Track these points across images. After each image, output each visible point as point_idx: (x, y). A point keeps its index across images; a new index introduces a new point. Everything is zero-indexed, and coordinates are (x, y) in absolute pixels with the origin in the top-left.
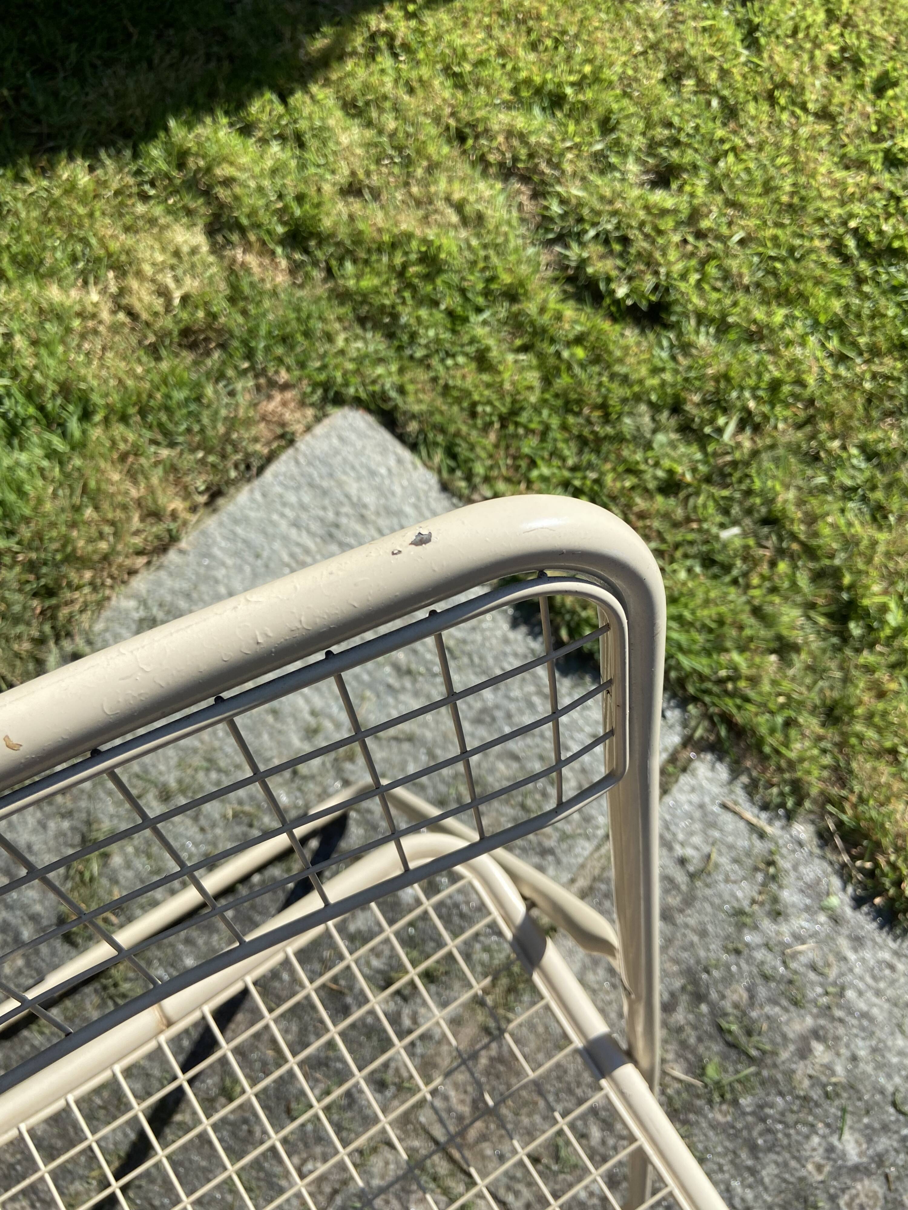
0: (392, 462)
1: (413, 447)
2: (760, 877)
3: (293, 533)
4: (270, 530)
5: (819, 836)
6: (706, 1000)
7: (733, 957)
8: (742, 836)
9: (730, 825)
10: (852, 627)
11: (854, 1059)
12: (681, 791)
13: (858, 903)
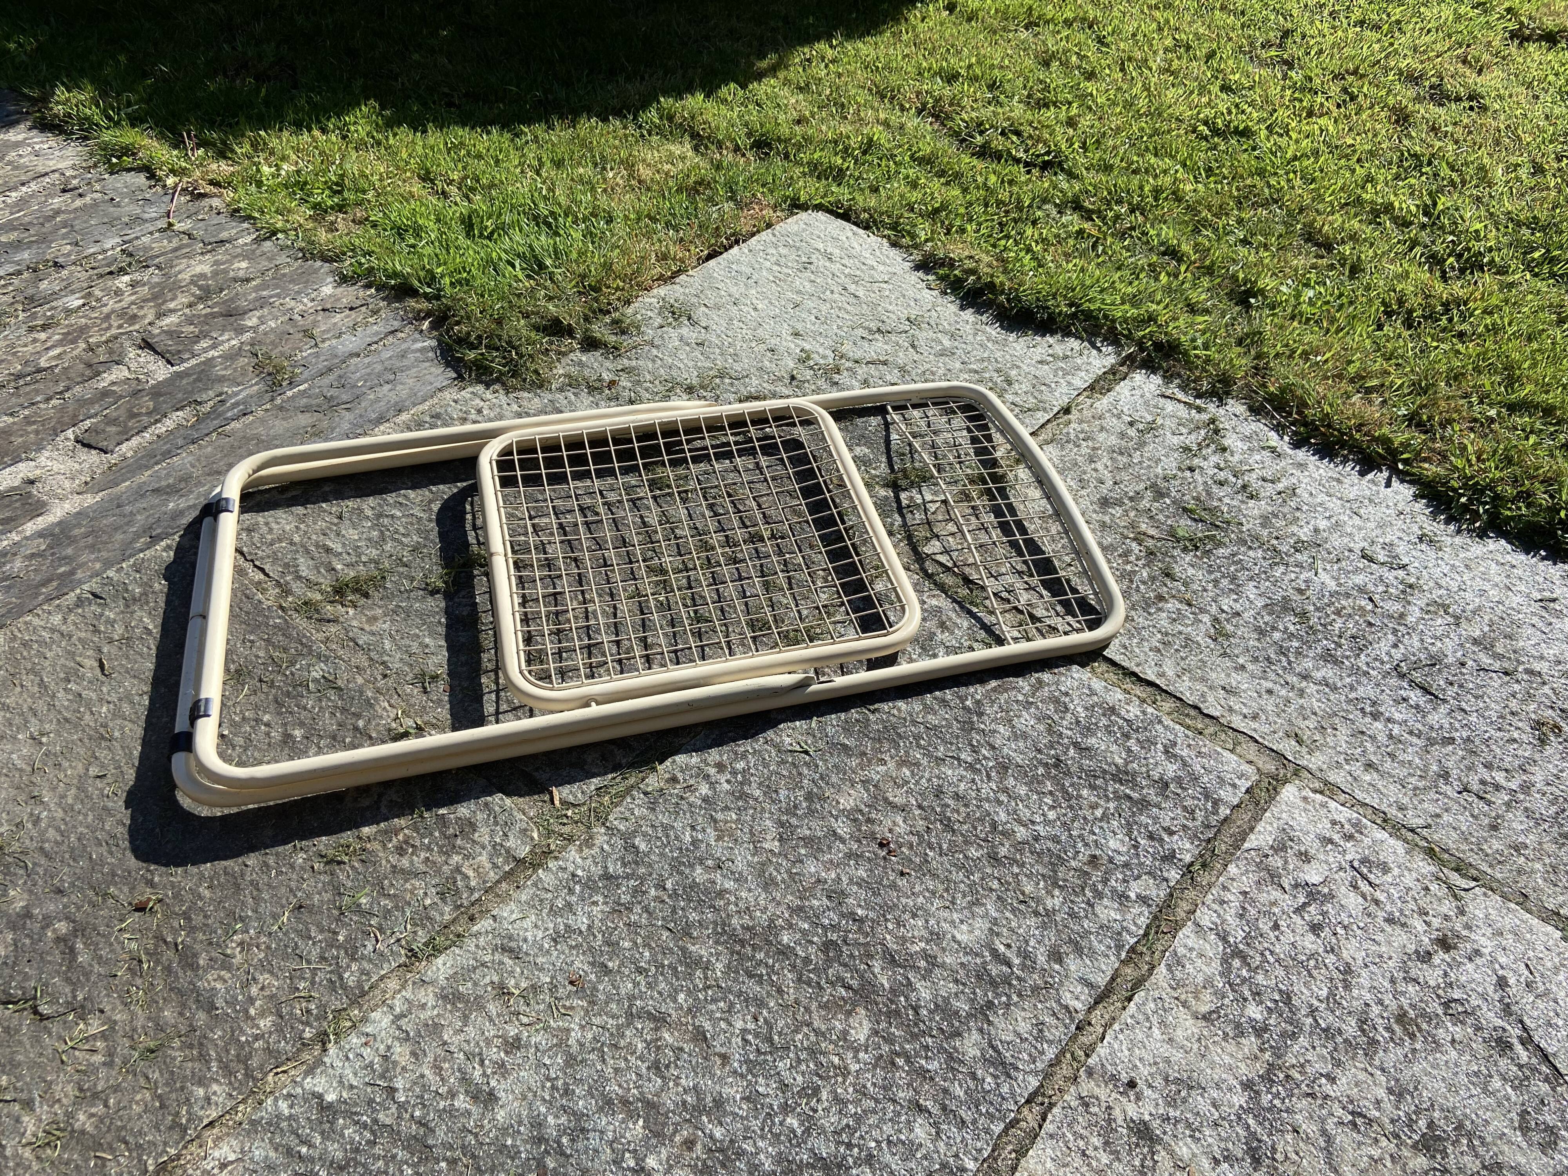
0: (850, 234)
1: (867, 228)
2: (1203, 432)
3: (776, 268)
4: (757, 266)
5: (1251, 409)
6: (1168, 496)
7: (1188, 474)
8: (1183, 412)
9: (1170, 406)
10: (1252, 301)
11: (1316, 530)
12: (1123, 389)
13: (1297, 445)
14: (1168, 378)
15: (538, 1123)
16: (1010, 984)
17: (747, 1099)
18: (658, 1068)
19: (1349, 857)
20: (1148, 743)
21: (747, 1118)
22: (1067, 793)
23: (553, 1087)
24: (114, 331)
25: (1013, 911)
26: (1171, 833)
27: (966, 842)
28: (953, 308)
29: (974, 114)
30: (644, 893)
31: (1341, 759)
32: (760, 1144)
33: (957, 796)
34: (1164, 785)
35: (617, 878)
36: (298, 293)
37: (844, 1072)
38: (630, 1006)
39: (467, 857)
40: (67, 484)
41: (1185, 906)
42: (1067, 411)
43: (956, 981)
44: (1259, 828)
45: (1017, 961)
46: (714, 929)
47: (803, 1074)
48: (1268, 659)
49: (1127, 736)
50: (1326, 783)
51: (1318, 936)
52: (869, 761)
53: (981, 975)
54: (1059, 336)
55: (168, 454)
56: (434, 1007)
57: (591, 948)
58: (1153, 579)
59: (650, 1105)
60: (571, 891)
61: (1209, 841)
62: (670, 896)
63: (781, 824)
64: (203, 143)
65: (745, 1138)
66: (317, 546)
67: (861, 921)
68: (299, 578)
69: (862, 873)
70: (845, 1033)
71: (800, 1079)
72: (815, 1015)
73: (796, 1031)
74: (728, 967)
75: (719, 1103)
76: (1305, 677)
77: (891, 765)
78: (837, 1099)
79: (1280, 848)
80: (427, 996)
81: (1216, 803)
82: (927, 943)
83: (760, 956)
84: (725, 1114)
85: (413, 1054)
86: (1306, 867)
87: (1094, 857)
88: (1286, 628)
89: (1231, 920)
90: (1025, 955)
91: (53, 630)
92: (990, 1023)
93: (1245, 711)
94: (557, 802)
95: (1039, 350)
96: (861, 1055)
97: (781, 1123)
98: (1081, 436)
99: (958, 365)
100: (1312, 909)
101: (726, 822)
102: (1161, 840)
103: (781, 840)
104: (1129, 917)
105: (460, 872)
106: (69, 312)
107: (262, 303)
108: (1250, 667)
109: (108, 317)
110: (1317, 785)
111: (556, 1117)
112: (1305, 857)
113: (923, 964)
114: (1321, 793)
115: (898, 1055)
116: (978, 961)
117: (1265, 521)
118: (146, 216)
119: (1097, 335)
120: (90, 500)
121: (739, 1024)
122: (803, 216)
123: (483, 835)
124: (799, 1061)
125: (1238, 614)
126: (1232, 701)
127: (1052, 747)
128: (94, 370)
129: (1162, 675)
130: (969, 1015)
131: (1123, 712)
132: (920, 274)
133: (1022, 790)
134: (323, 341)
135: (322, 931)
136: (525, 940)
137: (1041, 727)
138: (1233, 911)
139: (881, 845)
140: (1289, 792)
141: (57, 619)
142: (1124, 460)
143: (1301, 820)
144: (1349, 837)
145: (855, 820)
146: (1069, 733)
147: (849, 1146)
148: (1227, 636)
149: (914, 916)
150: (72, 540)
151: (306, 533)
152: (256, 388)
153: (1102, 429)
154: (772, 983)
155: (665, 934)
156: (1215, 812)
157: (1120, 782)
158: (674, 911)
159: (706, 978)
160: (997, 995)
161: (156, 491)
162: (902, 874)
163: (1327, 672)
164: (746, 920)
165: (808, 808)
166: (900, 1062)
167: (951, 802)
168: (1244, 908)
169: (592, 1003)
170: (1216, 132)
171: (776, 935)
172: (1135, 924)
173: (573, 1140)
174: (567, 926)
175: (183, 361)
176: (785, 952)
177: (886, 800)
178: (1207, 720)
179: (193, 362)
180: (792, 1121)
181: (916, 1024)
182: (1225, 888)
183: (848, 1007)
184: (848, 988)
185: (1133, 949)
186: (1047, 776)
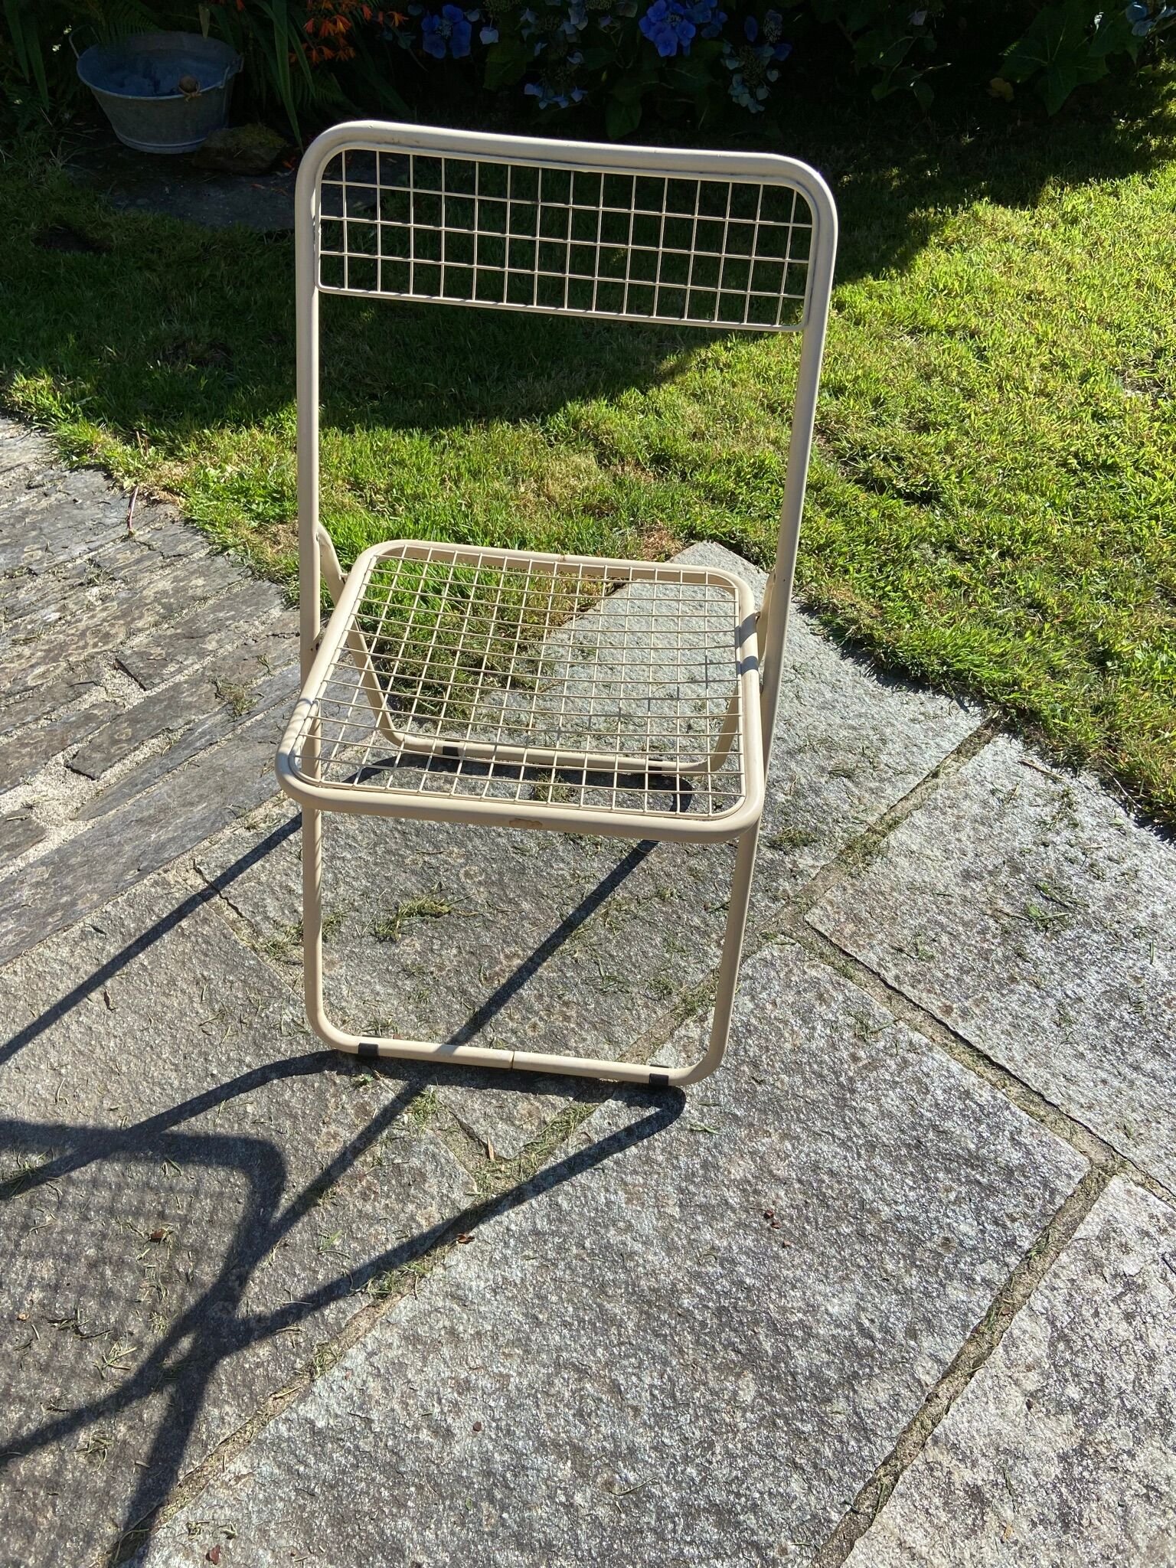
0: (741, 569)
1: (756, 563)
2: (1057, 804)
5: (1102, 782)
6: (1023, 871)
7: (1042, 849)
8: (1040, 782)
9: (1028, 774)
10: (1109, 664)
11: (1154, 915)
12: (987, 752)
13: (1141, 824)
14: (1028, 743)
15: (487, 1460)
16: (873, 1357)
17: (655, 1448)
18: (582, 1416)
19: (1161, 1250)
20: (997, 1128)
21: (654, 1466)
22: (925, 1174)
23: (498, 1428)
24: (90, 650)
25: (877, 1287)
26: (1014, 1220)
27: (838, 1218)
28: (835, 656)
29: (859, 436)
30: (568, 1250)
31: (1162, 1152)
32: (666, 1489)
33: (831, 1173)
34: (1008, 1172)
35: (544, 1234)
36: (251, 615)
37: (733, 1429)
38: (558, 1357)
39: (419, 1206)
40: (61, 810)
41: (1021, 1289)
42: (935, 775)
43: (828, 1352)
44: (1088, 1218)
45: (878, 1336)
46: (626, 1289)
47: (700, 1429)
48: (1104, 1048)
49: (979, 1121)
50: (1148, 1176)
51: (1130, 1324)
52: (756, 1132)
53: (850, 1347)
54: (930, 693)
55: (147, 783)
56: (399, 1347)
57: (524, 1302)
58: (1007, 958)
59: (577, 1450)
60: (506, 1245)
61: (1045, 1229)
62: (588, 1255)
63: (681, 1190)
64: (154, 441)
65: (654, 1484)
66: (281, 886)
67: (749, 1289)
68: (267, 918)
69: (749, 1243)
70: (735, 1393)
71: (698, 1433)
72: (710, 1376)
73: (695, 1389)
74: (637, 1325)
75: (632, 1450)
76: (1136, 1068)
77: (775, 1138)
78: (729, 1454)
79: (1104, 1239)
80: (392, 1336)
81: (1053, 1192)
82: (805, 1313)
83: (664, 1317)
84: (637, 1461)
85: (384, 1389)
86: (1125, 1258)
87: (947, 1239)
88: (1122, 1017)
89: (1060, 1307)
90: (885, 1330)
91: (62, 963)
92: (855, 1392)
93: (1082, 1101)
94: (492, 1156)
95: (912, 707)
96: (748, 1414)
97: (683, 1472)
98: (948, 803)
99: (838, 721)
100: (1127, 1298)
101: (635, 1186)
102: (1004, 1227)
103: (681, 1206)
104: (974, 1299)
105: (414, 1220)
106: (48, 625)
107: (220, 626)
108: (1089, 1056)
109: (83, 634)
110: (1139, 1178)
111: (501, 1454)
112: (1125, 1249)
113: (799, 1333)
114: (1143, 1185)
115: (779, 1416)
116: (847, 1333)
117: (1110, 903)
118: (108, 521)
119: (965, 694)
120: (83, 827)
121: (648, 1380)
122: (699, 546)
123: (432, 1185)
124: (697, 1417)
125: (1080, 1000)
126: (1072, 1090)
127: (914, 1129)
128: (76, 690)
129: (1011, 1059)
130: (839, 1384)
131: (977, 1098)
132: (805, 617)
133: (887, 1170)
134: (275, 668)
135: (304, 1269)
136: (470, 1290)
137: (905, 1108)
138: (1061, 1298)
139: (766, 1217)
140: (1115, 1184)
141: (65, 952)
142: (985, 830)
143: (1125, 1213)
144: (1163, 1231)
145: (744, 1190)
146: (929, 1115)
147: (738, 1495)
148: (1070, 1022)
149: (794, 1287)
150: (71, 869)
151: (271, 872)
152: (219, 717)
153: (967, 796)
154: (675, 1344)
155: (586, 1291)
156: (1052, 1202)
157: (972, 1167)
158: (592, 1270)
159: (620, 1335)
160: (862, 1366)
161: (139, 821)
162: (784, 1246)
163: (1154, 1064)
164: (653, 1283)
165: (704, 1176)
166: (780, 1422)
167: (826, 1178)
168: (1071, 1295)
169: (527, 1352)
170: (1085, 465)
171: (678, 1299)
172: (979, 1306)
173: (515, 1476)
174: (504, 1278)
175: (154, 685)
176: (685, 1316)
177: (770, 1172)
178: (1048, 1108)
179: (163, 686)
180: (691, 1471)
181: (794, 1390)
182: (1056, 1275)
183: (737, 1370)
184: (738, 1352)
185: (976, 1330)
186: (909, 1155)
